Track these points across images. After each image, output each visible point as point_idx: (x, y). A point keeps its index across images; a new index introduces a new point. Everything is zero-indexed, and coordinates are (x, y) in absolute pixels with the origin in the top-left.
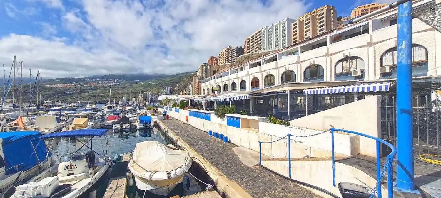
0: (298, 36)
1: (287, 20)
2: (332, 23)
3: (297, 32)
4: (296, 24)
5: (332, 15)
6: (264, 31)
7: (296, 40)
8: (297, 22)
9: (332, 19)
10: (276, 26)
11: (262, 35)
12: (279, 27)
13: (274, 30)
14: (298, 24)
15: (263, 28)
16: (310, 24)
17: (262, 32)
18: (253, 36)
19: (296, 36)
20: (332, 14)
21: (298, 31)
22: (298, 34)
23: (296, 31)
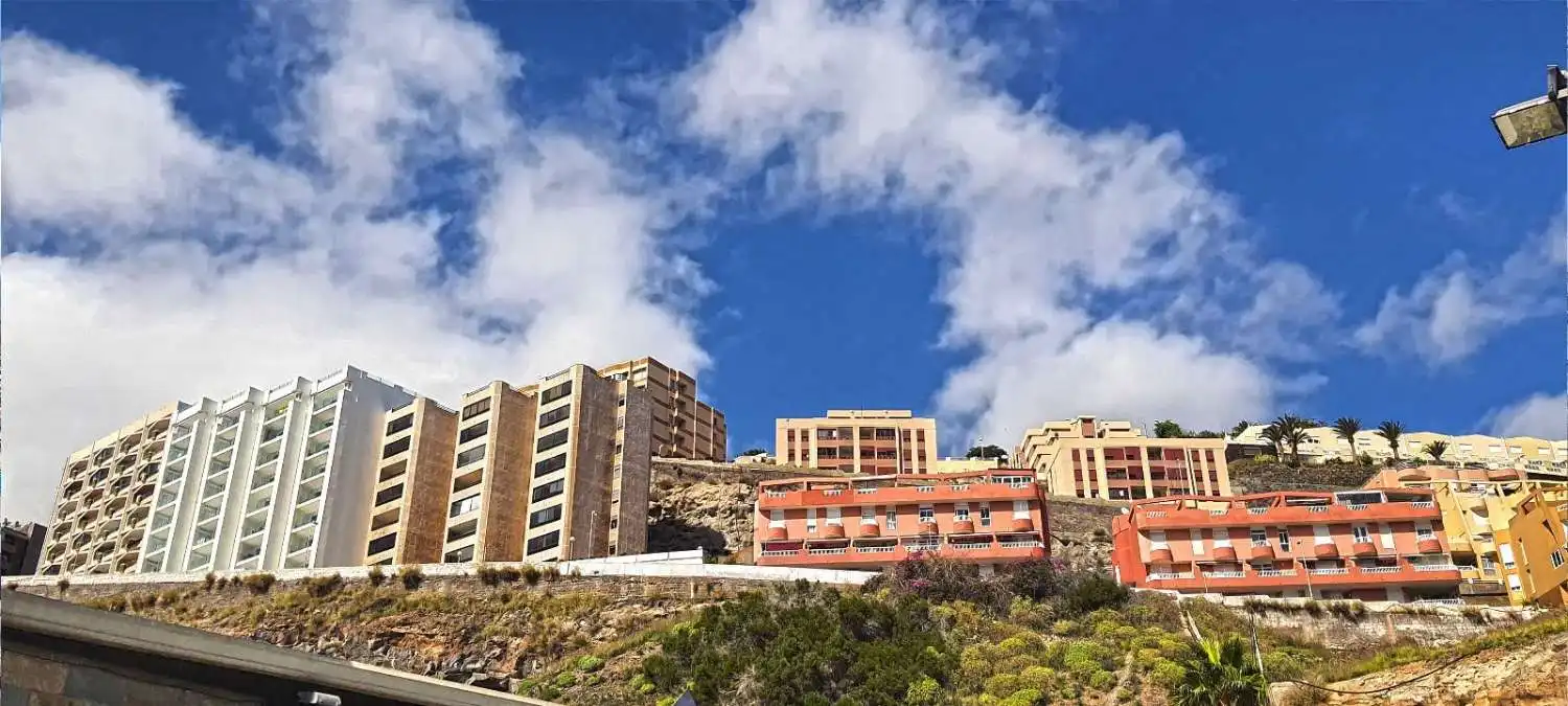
0: (402, 503)
1: (348, 382)
2: (619, 460)
3: (406, 480)
4: (405, 422)
5: (621, 412)
6: (184, 428)
7: (390, 530)
8: (416, 409)
9: (620, 437)
10: (273, 410)
11: (163, 459)
12: (288, 421)
13: (258, 434)
14: (417, 422)
15: (182, 407)
16: (487, 440)
17: (169, 433)
18: (107, 453)
19: (394, 504)
20: (622, 403)
21: (411, 469)
22: (407, 492)
23: (399, 469)
